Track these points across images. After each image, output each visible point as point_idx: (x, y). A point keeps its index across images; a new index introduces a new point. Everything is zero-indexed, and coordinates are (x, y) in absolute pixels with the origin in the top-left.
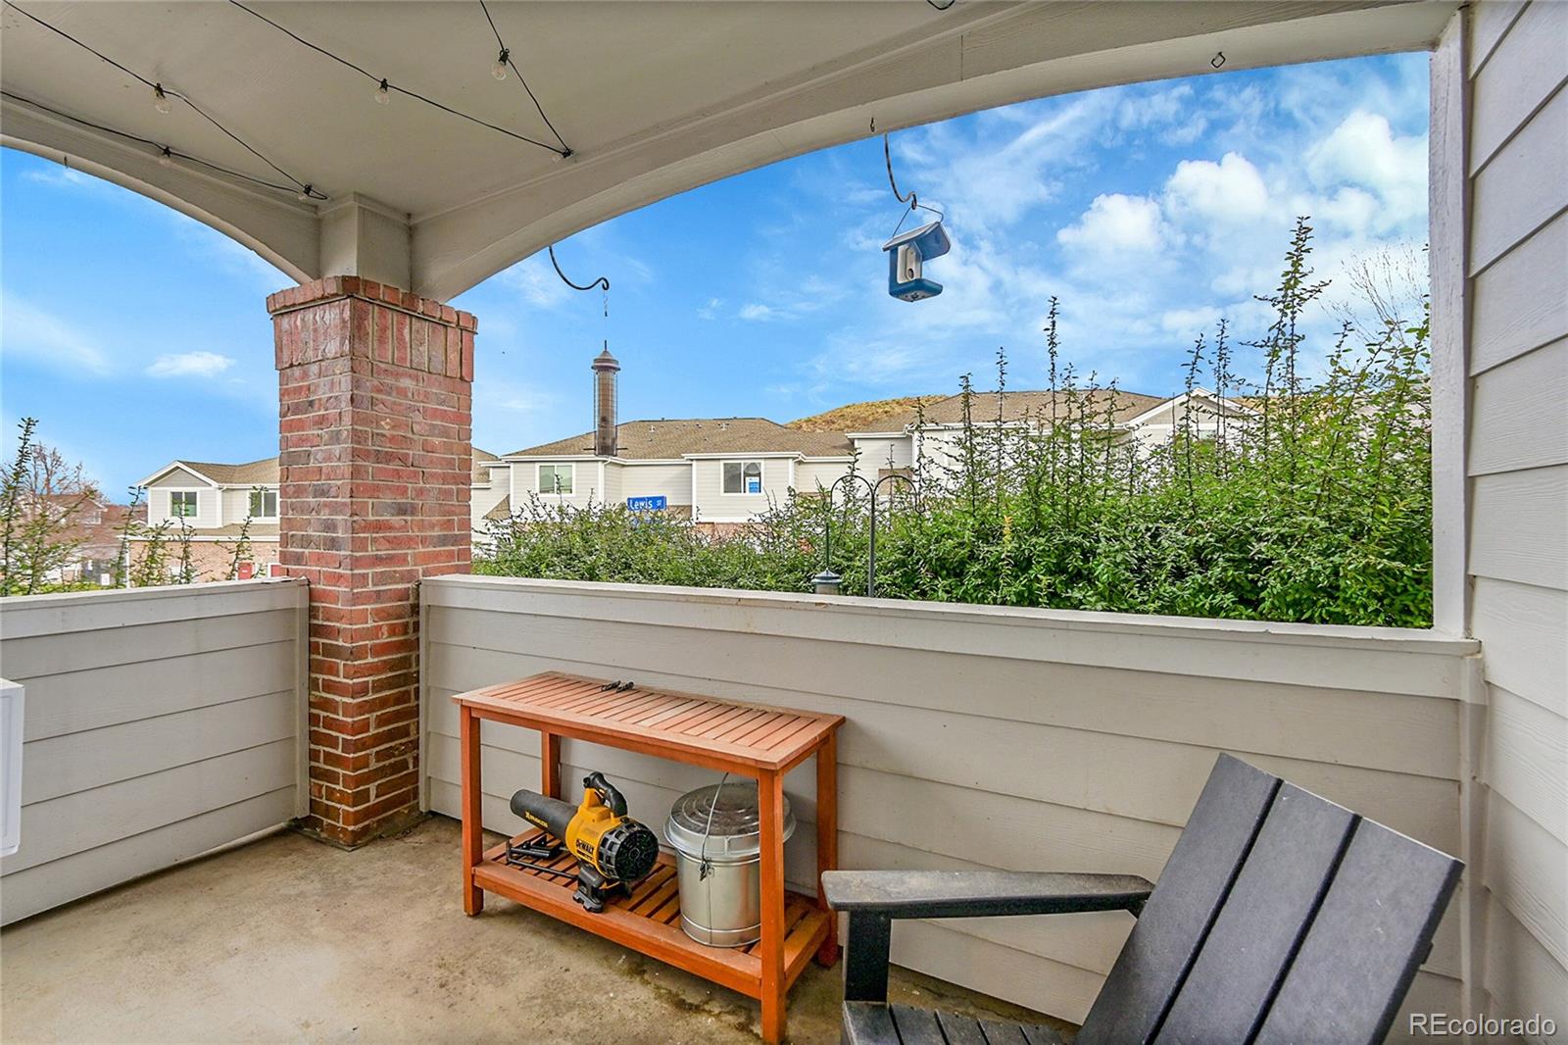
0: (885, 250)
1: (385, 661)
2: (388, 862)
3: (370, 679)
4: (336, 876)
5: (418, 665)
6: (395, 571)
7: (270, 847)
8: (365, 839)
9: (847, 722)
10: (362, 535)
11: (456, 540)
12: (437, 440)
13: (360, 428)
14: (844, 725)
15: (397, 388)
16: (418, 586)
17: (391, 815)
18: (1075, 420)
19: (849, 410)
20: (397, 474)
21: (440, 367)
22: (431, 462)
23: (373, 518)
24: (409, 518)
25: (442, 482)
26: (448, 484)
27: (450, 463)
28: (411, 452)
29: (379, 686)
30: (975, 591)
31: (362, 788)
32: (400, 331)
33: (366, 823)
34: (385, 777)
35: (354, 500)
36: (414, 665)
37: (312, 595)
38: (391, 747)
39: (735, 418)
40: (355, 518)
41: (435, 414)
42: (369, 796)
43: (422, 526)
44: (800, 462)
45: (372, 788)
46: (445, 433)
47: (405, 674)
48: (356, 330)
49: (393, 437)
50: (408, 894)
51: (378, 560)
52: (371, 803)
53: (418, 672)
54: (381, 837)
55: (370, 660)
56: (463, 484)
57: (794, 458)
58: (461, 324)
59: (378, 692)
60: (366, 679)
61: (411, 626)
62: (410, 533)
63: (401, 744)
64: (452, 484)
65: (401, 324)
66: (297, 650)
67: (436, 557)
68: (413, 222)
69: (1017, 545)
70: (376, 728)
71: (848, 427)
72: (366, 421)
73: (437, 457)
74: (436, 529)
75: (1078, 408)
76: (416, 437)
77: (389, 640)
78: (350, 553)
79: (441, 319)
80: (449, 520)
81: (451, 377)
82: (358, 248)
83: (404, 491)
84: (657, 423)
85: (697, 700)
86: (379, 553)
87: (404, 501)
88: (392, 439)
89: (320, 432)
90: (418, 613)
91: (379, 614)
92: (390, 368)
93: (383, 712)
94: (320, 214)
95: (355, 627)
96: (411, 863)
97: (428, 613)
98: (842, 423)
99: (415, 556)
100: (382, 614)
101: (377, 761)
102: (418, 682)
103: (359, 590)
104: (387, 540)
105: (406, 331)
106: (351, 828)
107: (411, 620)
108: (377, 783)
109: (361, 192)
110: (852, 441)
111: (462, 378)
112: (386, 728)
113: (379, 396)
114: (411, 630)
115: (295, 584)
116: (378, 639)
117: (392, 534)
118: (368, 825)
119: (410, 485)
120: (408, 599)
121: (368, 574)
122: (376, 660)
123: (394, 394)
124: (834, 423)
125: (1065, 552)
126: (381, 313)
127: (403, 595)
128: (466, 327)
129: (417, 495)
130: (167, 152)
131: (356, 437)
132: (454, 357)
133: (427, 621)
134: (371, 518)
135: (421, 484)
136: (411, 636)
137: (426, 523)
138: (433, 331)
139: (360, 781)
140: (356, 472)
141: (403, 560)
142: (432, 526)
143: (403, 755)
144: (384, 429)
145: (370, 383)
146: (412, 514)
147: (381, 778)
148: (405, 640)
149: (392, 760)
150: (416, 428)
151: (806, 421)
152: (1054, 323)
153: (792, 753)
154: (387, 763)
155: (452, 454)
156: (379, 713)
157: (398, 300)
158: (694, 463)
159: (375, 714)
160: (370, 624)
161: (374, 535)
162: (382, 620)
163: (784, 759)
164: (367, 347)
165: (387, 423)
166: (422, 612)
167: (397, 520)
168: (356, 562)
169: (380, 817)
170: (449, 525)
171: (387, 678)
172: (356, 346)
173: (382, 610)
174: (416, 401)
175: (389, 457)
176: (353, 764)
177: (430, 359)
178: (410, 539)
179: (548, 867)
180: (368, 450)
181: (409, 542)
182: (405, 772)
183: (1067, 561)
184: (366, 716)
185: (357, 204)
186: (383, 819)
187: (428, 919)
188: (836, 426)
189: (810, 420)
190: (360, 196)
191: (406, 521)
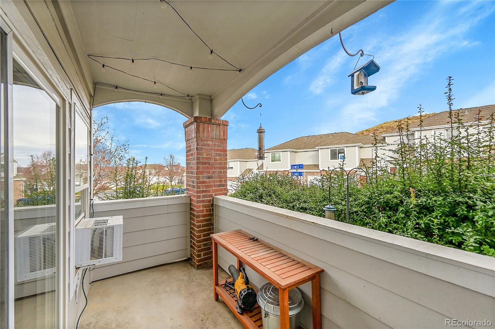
0: (349, 76)
1: (205, 219)
2: (203, 276)
3: (201, 224)
4: (192, 277)
5: (213, 221)
6: (207, 195)
7: (182, 264)
8: (200, 267)
9: (324, 271)
10: (199, 185)
11: (223, 185)
12: (218, 157)
13: (199, 156)
14: (323, 272)
15: (208, 144)
16: (213, 198)
17: (207, 262)
18: (463, 138)
19: (385, 124)
20: (208, 168)
21: (218, 137)
22: (216, 164)
23: (202, 180)
24: (211, 180)
25: (219, 169)
26: (221, 169)
27: (221, 163)
28: (211, 161)
29: (204, 226)
30: (402, 219)
31: (200, 253)
32: (208, 129)
33: (201, 263)
34: (205, 251)
35: (197, 175)
36: (212, 221)
37: (191, 200)
38: (207, 243)
39: (335, 133)
40: (198, 180)
41: (218, 150)
42: (201, 256)
43: (214, 182)
44: (361, 147)
45: (202, 253)
46: (220, 155)
47: (210, 223)
48: (198, 130)
49: (206, 157)
50: (204, 288)
51: (203, 191)
52: (202, 258)
53: (213, 223)
54: (204, 268)
55: (201, 219)
56: (225, 169)
57: (358, 146)
58: (223, 124)
59: (203, 227)
60: (200, 224)
61: (212, 209)
62: (211, 184)
63: (209, 242)
64: (222, 169)
65: (208, 127)
66: (188, 214)
67: (218, 190)
68: (212, 97)
69: (426, 200)
70: (203, 237)
71: (384, 131)
72: (200, 154)
73: (218, 162)
74: (218, 182)
75: (465, 131)
76: (212, 157)
77: (206, 213)
78: (196, 190)
79: (218, 123)
80: (221, 180)
81: (221, 139)
82: (199, 109)
83: (209, 172)
84: (307, 137)
85: (275, 249)
86: (203, 189)
87: (209, 175)
88: (206, 158)
89: (192, 157)
90: (213, 206)
91: (203, 206)
92: (206, 139)
93: (205, 233)
94: (193, 100)
95: (198, 209)
96: (208, 278)
97: (215, 207)
98: (381, 130)
99: (212, 190)
100: (204, 206)
101: (203, 246)
102: (213, 225)
103: (199, 200)
104: (205, 186)
105: (210, 128)
106: (197, 264)
107: (212, 208)
108: (203, 252)
109: (199, 93)
110: (384, 138)
111: (224, 139)
112: (205, 238)
113: (203, 147)
114: (211, 211)
115: (187, 197)
116: (203, 213)
117: (207, 184)
118: (201, 264)
119: (211, 171)
120: (211, 202)
121: (200, 195)
122: (203, 219)
123: (207, 146)
124: (378, 130)
125: (456, 206)
126: (203, 124)
127: (209, 201)
128: (225, 124)
129: (213, 173)
130: (162, 95)
131: (198, 158)
132: (222, 133)
133: (215, 209)
134: (201, 180)
135: (214, 170)
136: (211, 212)
137: (215, 181)
138: (217, 127)
139: (199, 251)
140: (198, 168)
141: (209, 191)
142: (217, 182)
143: (210, 245)
144: (204, 156)
145: (201, 143)
146: (212, 179)
147: (204, 251)
148: (210, 214)
149: (207, 247)
150: (212, 154)
151: (366, 131)
152: (450, 89)
153: (292, 282)
154: (206, 247)
155: (222, 161)
156: (204, 233)
157: (207, 120)
158: (320, 150)
159: (203, 233)
160: (201, 209)
161: (202, 185)
162: (204, 208)
163: (287, 285)
164: (200, 134)
165: (205, 154)
166: (214, 206)
167: (207, 180)
168: (198, 192)
169: (204, 262)
170: (221, 181)
171: (205, 224)
172: (198, 134)
173: (204, 205)
174: (212, 147)
175: (206, 163)
176: (198, 246)
177: (216, 135)
178: (211, 185)
179: (233, 293)
180: (200, 162)
181: (211, 187)
182: (210, 251)
183: (456, 211)
184: (200, 234)
185: (198, 97)
186: (205, 263)
187: (206, 297)
188: (379, 131)
189: (368, 130)
190: (199, 94)
191: (210, 181)
